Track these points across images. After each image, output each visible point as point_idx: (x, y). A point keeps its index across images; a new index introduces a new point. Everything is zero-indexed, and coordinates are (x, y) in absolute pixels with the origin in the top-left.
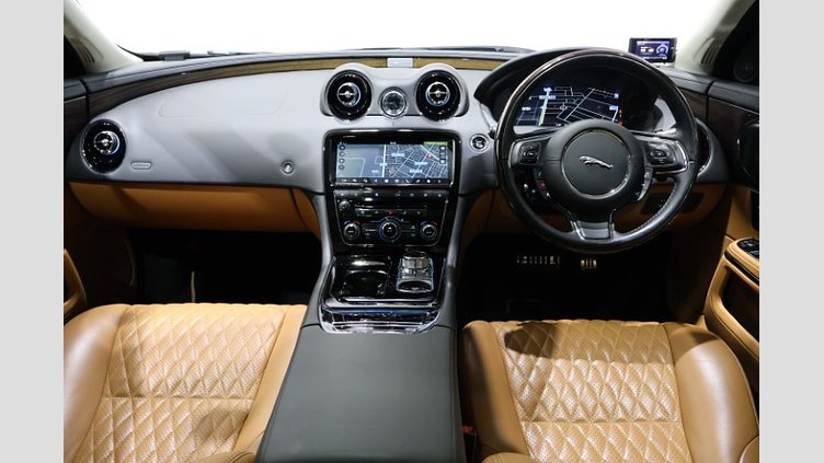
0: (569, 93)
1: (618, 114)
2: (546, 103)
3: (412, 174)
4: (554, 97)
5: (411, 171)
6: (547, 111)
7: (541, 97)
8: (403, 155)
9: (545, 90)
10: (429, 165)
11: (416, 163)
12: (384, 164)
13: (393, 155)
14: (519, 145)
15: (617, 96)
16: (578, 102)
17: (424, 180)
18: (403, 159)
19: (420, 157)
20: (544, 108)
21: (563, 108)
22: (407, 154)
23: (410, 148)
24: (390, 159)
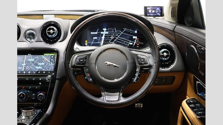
0: (114, 31)
1: (137, 40)
2: (104, 35)
3: (37, 69)
4: (107, 33)
5: (36, 68)
6: (104, 39)
7: (102, 33)
8: (33, 60)
9: (104, 29)
10: (45, 65)
11: (39, 64)
12: (24, 64)
13: (29, 60)
14: (76, 56)
15: (136, 32)
16: (118, 35)
17: (42, 72)
18: (33, 62)
19: (41, 61)
20: (103, 38)
21: (112, 38)
22: (35, 60)
23: (37, 57)
24: (27, 62)
